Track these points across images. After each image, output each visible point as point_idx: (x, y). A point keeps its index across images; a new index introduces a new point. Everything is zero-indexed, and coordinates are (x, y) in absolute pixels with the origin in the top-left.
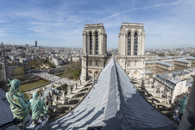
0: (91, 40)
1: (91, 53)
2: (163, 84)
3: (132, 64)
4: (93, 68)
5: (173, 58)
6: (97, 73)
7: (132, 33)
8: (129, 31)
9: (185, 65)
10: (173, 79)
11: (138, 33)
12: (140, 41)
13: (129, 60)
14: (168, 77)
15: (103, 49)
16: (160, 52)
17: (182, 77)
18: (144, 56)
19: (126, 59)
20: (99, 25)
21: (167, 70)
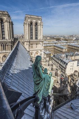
2: (58, 63)
3: (34, 46)
5: (67, 43)
6: (5, 57)
7: (33, 23)
8: (31, 22)
9: (77, 48)
10: (65, 59)
11: (38, 24)
12: (39, 29)
13: (32, 43)
14: (61, 57)
15: (9, 34)
16: (57, 38)
17: (73, 58)
18: (43, 40)
19: (29, 43)
20: (4, 13)
21: (62, 52)
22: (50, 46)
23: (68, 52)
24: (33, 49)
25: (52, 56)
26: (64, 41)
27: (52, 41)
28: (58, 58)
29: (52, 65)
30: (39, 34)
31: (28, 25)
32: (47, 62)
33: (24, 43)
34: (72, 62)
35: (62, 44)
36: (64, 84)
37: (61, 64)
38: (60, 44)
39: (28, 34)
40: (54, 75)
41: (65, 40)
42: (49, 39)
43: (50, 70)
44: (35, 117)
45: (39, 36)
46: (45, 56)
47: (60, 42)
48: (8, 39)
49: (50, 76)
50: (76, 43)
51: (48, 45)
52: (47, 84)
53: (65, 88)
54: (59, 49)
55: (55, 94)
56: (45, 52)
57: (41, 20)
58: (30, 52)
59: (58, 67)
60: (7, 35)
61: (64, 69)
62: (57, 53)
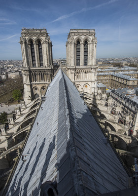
0: (32, 49)
1: (34, 65)
2: (121, 103)
3: (82, 75)
4: (38, 83)
5: (136, 70)
6: (44, 89)
7: (81, 41)
11: (89, 41)
12: (91, 49)
15: (48, 59)
18: (96, 67)
19: (75, 71)
20: (42, 32)
24: (80, 80)
25: (108, 91)
26: (130, 68)
28: (121, 95)
30: (90, 57)
31: (73, 45)
35: (127, 73)
38: (123, 72)
45: (90, 61)
47: (122, 69)
48: (47, 66)
54: (120, 81)
57: (93, 34)
60: (46, 61)
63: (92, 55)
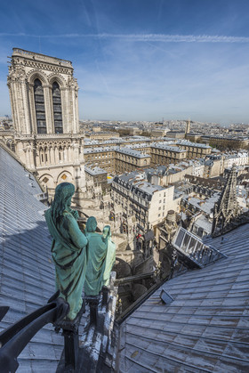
2: (127, 197)
3: (53, 154)
5: (148, 142)
8: (37, 75)
9: (173, 156)
10: (146, 185)
11: (62, 84)
12: (67, 101)
13: (43, 146)
14: (136, 181)
16: (121, 128)
17: (164, 180)
18: (80, 136)
19: (35, 144)
21: (136, 166)
22: (104, 153)
23: (153, 165)
24: (48, 165)
25: (110, 179)
26: (142, 138)
27: (108, 138)
28: (127, 184)
29: (112, 205)
30: (68, 116)
31: (24, 86)
32: (96, 200)
33: (13, 146)
34: (162, 192)
35: (137, 146)
36: (144, 249)
37: (136, 199)
38: (131, 146)
39: (27, 117)
40: (118, 232)
41: (145, 134)
42: (99, 133)
43: (107, 219)
44: (64, 358)
45: (68, 123)
46: (91, 183)
47: (131, 140)
49: (105, 236)
50: (170, 143)
51: (97, 149)
52: (98, 259)
53: (146, 259)
54: (128, 161)
55: (122, 280)
56: (89, 170)
57: (70, 71)
58: (41, 173)
59: (129, 209)
61: (143, 210)
62: (123, 170)
63: (71, 113)
